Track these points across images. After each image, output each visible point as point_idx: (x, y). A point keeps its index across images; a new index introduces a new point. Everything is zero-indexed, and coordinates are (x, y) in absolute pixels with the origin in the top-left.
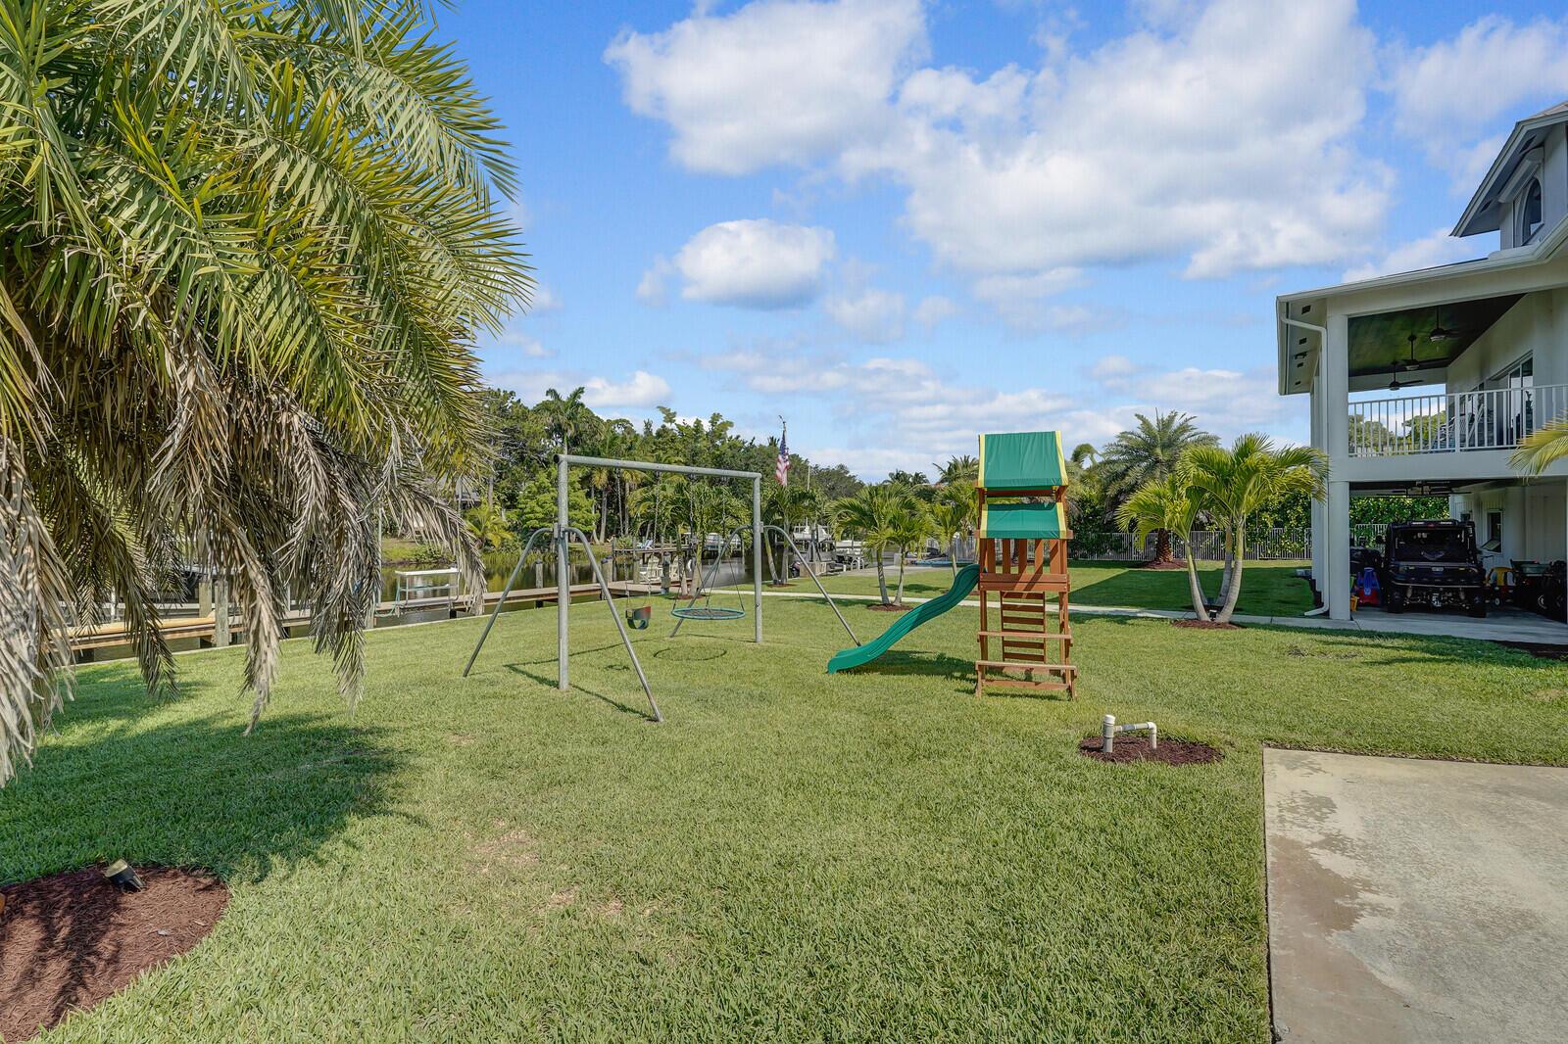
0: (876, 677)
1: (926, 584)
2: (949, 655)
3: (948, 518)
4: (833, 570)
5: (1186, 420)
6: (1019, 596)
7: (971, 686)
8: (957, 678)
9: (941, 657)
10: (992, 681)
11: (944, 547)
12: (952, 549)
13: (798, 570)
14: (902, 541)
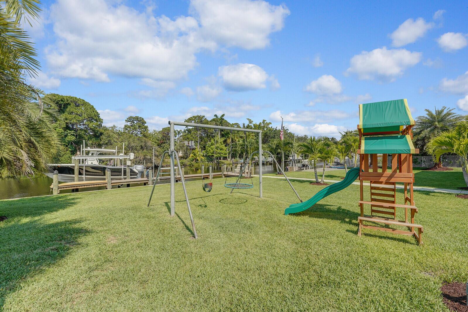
0: (306, 218)
1: (334, 175)
2: (343, 207)
3: (344, 150)
4: (300, 169)
5: (450, 111)
6: (381, 183)
7: (355, 228)
8: (347, 222)
9: (339, 208)
10: (367, 226)
11: (342, 161)
12: (345, 162)
13: (288, 169)
14: (324, 159)
